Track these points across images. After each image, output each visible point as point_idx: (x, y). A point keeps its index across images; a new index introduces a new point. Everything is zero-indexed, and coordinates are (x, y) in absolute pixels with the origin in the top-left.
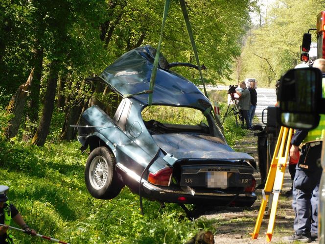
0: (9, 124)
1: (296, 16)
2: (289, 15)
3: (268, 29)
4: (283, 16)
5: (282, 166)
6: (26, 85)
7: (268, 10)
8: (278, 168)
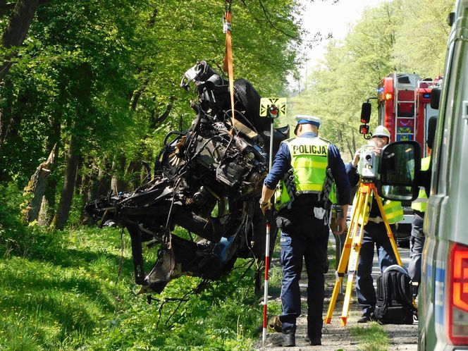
0: (28, 207)
1: (341, 81)
2: (332, 80)
3: (309, 96)
4: (325, 80)
5: (356, 245)
6: (47, 163)
7: (308, 74)
8: (352, 248)
